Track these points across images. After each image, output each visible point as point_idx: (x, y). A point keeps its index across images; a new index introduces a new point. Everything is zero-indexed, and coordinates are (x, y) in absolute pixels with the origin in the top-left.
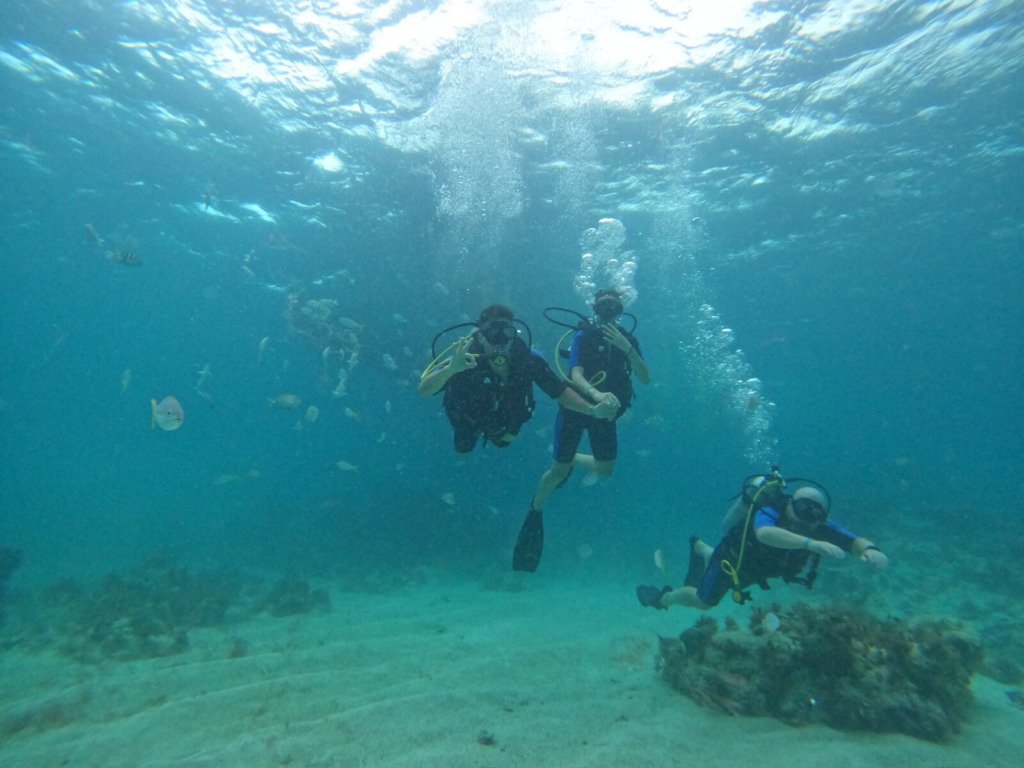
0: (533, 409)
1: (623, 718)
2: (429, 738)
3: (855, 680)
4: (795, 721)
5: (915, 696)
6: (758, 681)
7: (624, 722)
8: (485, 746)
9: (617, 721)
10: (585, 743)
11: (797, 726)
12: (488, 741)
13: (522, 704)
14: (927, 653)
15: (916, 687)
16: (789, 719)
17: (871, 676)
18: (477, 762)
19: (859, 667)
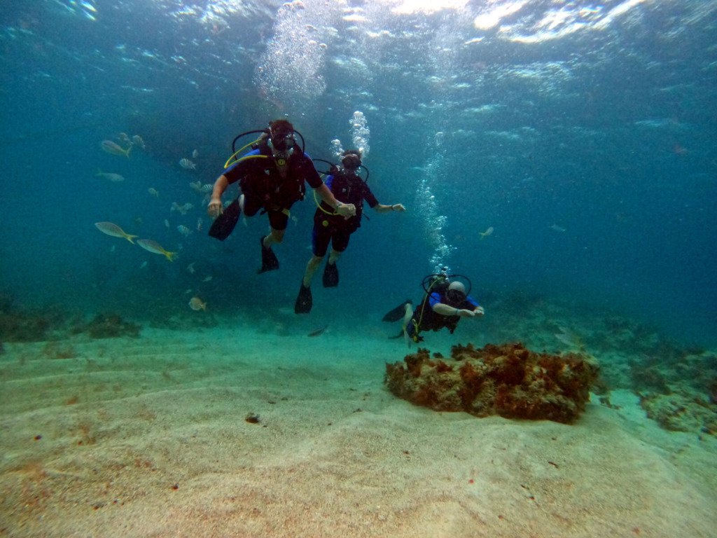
0: (304, 194)
1: (359, 410)
2: (206, 417)
3: (525, 387)
4: (480, 414)
5: (560, 397)
6: (458, 388)
7: (358, 413)
8: (250, 424)
9: (354, 412)
10: (330, 424)
11: (481, 417)
12: (254, 420)
13: (283, 399)
14: (574, 369)
15: (562, 391)
16: (476, 412)
17: (534, 385)
18: (244, 433)
19: (528, 378)
